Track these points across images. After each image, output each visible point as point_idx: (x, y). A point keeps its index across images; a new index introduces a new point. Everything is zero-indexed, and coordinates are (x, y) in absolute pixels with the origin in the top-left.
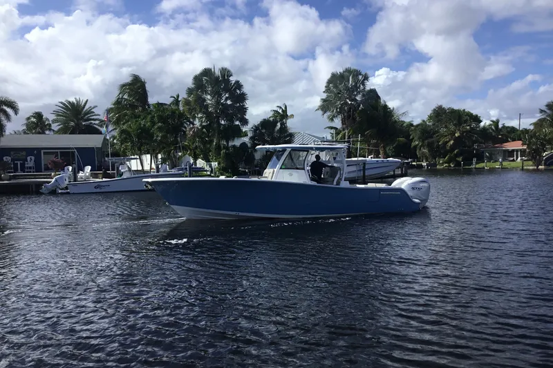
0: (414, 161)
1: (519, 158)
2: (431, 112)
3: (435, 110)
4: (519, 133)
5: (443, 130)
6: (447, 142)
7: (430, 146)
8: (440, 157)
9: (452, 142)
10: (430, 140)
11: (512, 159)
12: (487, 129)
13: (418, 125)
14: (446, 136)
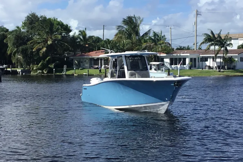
0: (9, 67)
1: (103, 66)
2: (25, 19)
3: (28, 17)
4: (103, 43)
5: (36, 37)
6: (40, 49)
7: (24, 53)
8: (34, 64)
9: (44, 49)
10: (24, 47)
11: (97, 66)
12: (77, 39)
13: (13, 31)
14: (39, 43)
